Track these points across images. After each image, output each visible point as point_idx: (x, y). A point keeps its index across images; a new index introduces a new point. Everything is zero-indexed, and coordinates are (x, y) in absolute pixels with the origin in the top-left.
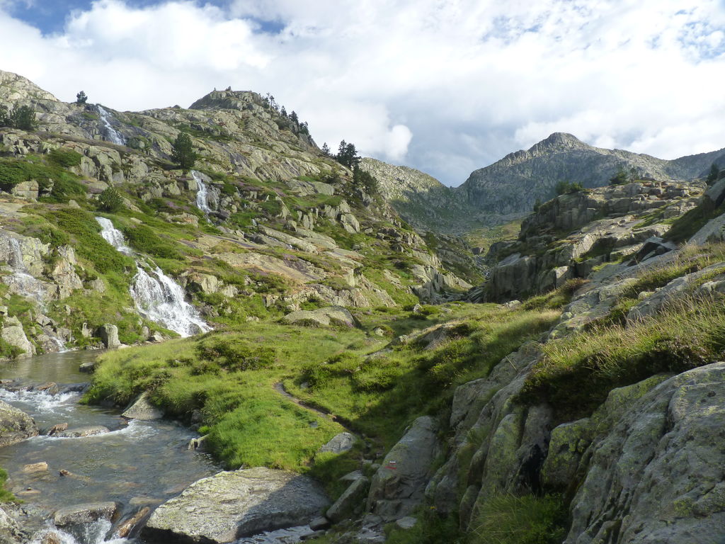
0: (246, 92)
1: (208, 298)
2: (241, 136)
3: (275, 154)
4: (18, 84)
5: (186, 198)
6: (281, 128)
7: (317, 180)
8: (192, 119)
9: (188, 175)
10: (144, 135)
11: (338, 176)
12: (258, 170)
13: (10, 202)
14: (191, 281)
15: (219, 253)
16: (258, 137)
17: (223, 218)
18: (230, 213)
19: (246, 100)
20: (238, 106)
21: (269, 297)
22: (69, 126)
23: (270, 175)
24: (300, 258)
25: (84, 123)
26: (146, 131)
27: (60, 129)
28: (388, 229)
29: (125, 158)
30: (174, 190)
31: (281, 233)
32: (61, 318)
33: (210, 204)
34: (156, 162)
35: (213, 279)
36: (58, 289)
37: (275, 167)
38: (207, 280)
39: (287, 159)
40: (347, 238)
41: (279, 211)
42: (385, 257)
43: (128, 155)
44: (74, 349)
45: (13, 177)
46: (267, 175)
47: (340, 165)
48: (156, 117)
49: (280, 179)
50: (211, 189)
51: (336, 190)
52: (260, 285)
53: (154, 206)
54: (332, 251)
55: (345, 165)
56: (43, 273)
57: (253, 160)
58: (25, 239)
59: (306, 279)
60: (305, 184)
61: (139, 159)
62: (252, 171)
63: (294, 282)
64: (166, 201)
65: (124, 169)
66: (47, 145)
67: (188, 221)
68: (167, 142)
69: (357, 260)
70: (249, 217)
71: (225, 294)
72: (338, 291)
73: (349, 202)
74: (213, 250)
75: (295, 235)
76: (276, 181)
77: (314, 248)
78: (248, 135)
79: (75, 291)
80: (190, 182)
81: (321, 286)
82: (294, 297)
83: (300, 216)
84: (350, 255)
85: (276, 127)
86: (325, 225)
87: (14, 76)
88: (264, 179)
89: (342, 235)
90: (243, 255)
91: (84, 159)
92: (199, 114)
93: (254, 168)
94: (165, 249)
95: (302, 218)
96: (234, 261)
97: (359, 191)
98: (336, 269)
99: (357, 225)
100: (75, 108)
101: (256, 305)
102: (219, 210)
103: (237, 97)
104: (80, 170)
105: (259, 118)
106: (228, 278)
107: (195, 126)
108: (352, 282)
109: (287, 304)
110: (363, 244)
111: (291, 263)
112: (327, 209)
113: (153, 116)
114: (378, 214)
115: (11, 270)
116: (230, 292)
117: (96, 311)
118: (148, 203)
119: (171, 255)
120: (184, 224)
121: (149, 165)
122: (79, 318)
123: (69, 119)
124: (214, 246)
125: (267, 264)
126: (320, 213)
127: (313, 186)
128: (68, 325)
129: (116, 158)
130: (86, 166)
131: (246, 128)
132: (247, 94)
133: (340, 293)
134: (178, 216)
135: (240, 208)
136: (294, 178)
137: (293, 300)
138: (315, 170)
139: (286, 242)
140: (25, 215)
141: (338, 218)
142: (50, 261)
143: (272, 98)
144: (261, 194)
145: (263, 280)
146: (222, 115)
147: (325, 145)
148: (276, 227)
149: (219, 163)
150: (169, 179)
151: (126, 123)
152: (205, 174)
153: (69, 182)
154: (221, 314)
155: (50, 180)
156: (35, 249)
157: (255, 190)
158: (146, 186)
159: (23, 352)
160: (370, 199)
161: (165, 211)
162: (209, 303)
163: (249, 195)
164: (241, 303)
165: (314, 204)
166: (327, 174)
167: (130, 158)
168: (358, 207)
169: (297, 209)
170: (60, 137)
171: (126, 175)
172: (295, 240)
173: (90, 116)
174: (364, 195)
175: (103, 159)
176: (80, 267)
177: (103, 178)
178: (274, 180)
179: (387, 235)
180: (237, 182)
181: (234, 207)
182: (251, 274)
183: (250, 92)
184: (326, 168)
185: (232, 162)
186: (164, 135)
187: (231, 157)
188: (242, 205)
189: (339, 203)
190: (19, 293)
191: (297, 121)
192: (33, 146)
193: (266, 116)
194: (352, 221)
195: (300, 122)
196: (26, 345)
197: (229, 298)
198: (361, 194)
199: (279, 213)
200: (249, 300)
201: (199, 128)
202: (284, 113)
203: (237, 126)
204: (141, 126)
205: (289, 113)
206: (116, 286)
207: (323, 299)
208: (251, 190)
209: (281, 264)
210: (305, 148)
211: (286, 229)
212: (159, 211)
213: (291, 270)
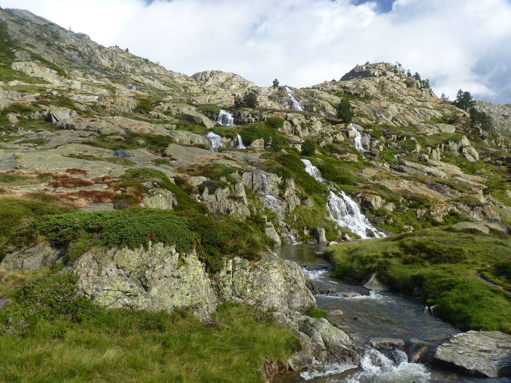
0: (381, 63)
1: (376, 211)
2: (379, 95)
3: (405, 106)
4: (234, 79)
5: (348, 143)
6: (408, 86)
7: (441, 122)
8: (345, 88)
9: (348, 127)
10: (315, 102)
11: (458, 117)
12: (394, 119)
13: (254, 152)
14: (364, 200)
15: (378, 180)
16: (392, 95)
17: (374, 155)
18: (378, 151)
19: (381, 69)
20: (375, 74)
21: (419, 211)
22: (271, 102)
23: (403, 122)
24: (437, 182)
25: (279, 99)
26: (316, 100)
27: (266, 104)
28: (505, 157)
29: (308, 119)
30: (340, 138)
31: (417, 164)
32: (292, 223)
33: (364, 146)
34: (327, 120)
35: (379, 199)
36: (288, 205)
37: (407, 116)
38: (375, 199)
39: (415, 109)
40: (470, 165)
41: (414, 148)
42: (504, 180)
43: (310, 117)
44: (301, 243)
45: (251, 137)
46: (401, 122)
47: (458, 109)
48: (320, 89)
49: (411, 124)
50: (364, 135)
51: (457, 129)
52: (411, 202)
53: (328, 149)
54: (459, 176)
55: (462, 108)
56: (279, 195)
57: (390, 112)
58: (269, 174)
59: (445, 198)
60: (431, 126)
61: (316, 119)
62: (389, 120)
63: (437, 201)
64: (335, 145)
65: (308, 127)
66: (265, 116)
67: (351, 158)
68: (330, 106)
69: (481, 183)
70: (391, 154)
71: (387, 209)
72: (473, 208)
73: (468, 138)
74: (374, 178)
75: (428, 165)
76: (408, 126)
77: (445, 174)
78: (384, 94)
79: (297, 206)
80: (350, 132)
81: (459, 203)
82: (438, 212)
83: (430, 151)
84: (475, 179)
85: (405, 86)
86: (450, 157)
87: (232, 75)
88: (399, 125)
89: (464, 163)
90: (395, 182)
91: (285, 122)
92: (349, 83)
93: (391, 118)
94: (344, 179)
95: (431, 152)
96: (390, 185)
97: (476, 128)
98: (468, 190)
99: (477, 155)
100: (272, 90)
101: (409, 217)
102: (370, 150)
103: (374, 68)
104: (283, 129)
105: (391, 80)
106: (389, 198)
107: (347, 92)
108: (483, 200)
109: (433, 216)
110: (484, 170)
111: (431, 186)
112: (451, 144)
113: (319, 89)
114: (494, 146)
115: (263, 194)
116: (390, 207)
117: (310, 219)
118: (324, 147)
119: (348, 182)
120: (349, 160)
121: (323, 123)
122: (302, 223)
123: (270, 98)
124: (373, 175)
125: (413, 187)
126: (445, 147)
127: (438, 127)
128: (296, 228)
129: (303, 120)
130: (287, 127)
131: (383, 89)
132: (381, 65)
133: (474, 209)
134: (344, 155)
135: (386, 148)
136: (422, 122)
137: (437, 214)
138: (439, 114)
139: (421, 170)
140: (263, 160)
141: (460, 150)
142: (283, 187)
143: (400, 65)
144: (399, 137)
145: (414, 199)
146: (365, 82)
147: (443, 95)
148: (413, 159)
149: (366, 116)
150: (336, 130)
151: (304, 96)
152: (359, 125)
153: (280, 137)
154: (386, 223)
155: (270, 137)
156: (274, 180)
157: (395, 134)
158: (323, 136)
159: (277, 243)
160: (486, 134)
161: (336, 153)
162: (377, 215)
163: (391, 137)
164: (399, 215)
165: (440, 141)
166: (449, 117)
167: (311, 119)
168: (476, 141)
169: (428, 146)
170: (270, 110)
171: (309, 130)
172: (428, 169)
173: (282, 94)
174: (481, 131)
175: (296, 121)
176: (298, 191)
177: (297, 134)
178: (406, 125)
179: (504, 162)
180: (382, 129)
181: (381, 147)
182: (403, 195)
183: (383, 63)
184: (446, 112)
185: (375, 115)
186: (328, 101)
187: (374, 112)
188: (386, 145)
189: (461, 139)
190: (269, 207)
191: (420, 79)
192: (257, 117)
193: (396, 78)
194: (472, 152)
195: (422, 80)
196: (278, 239)
197: (390, 212)
198: (478, 130)
199: (414, 150)
200: (404, 213)
201: (350, 93)
202: (409, 74)
203: (376, 89)
204: (312, 97)
205: (413, 74)
206: (318, 203)
207: (461, 213)
208: (392, 134)
209: (424, 187)
210: (428, 99)
211: (421, 161)
212: (331, 153)
213: (432, 191)
